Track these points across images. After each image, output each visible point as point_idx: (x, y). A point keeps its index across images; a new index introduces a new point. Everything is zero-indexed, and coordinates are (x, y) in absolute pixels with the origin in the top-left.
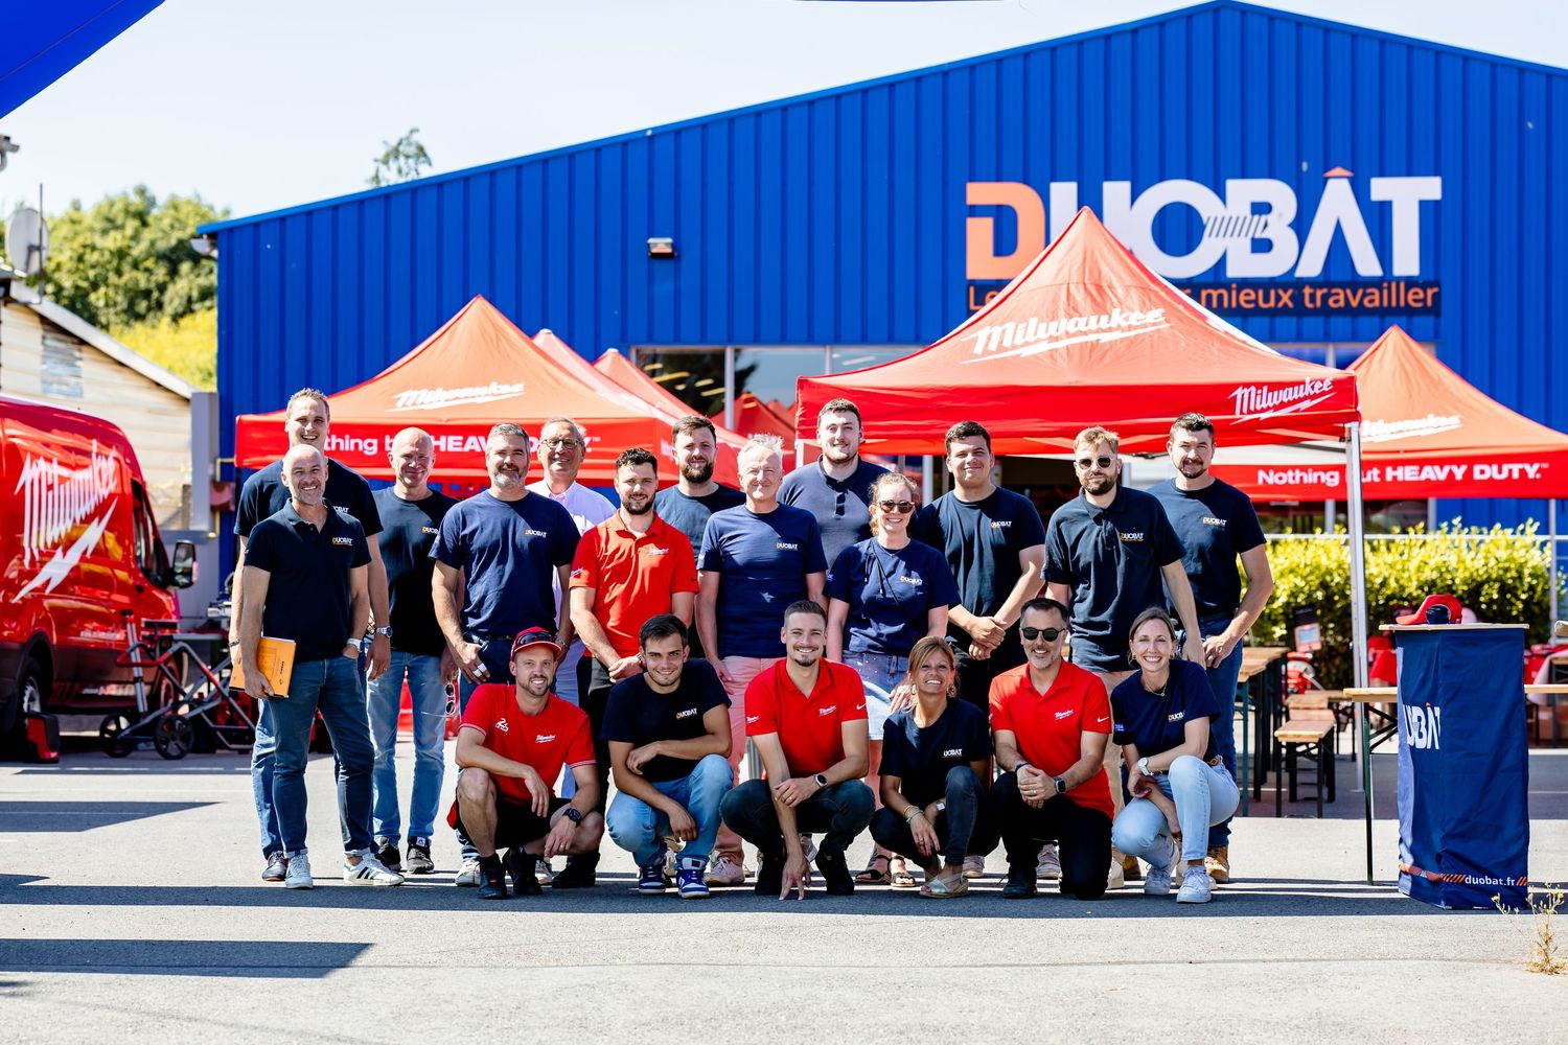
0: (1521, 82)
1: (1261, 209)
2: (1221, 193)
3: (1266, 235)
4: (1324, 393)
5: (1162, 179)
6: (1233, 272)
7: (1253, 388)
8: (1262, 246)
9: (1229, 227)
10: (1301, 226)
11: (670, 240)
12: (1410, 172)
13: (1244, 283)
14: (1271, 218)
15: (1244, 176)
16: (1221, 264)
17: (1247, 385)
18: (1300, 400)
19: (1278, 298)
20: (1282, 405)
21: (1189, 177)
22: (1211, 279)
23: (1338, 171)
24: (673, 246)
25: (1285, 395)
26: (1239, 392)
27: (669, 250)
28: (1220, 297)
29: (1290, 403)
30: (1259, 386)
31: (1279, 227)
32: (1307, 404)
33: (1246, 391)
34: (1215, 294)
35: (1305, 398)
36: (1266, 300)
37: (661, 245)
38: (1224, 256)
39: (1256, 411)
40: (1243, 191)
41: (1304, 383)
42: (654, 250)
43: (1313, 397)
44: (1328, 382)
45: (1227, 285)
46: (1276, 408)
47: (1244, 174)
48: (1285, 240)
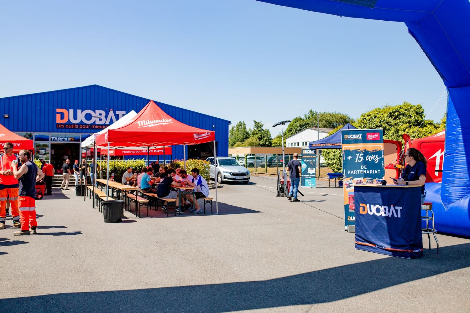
0: (136, 99)
1: (100, 114)
2: (95, 112)
3: (101, 118)
4: (209, 135)
5: (86, 110)
6: (96, 123)
7: (197, 134)
8: (101, 120)
9: (96, 117)
10: (106, 117)
11: (8, 115)
12: (121, 110)
13: (98, 125)
14: (102, 116)
15: (98, 110)
16: (95, 122)
17: (196, 133)
18: (205, 136)
19: (103, 127)
20: (202, 137)
21: (90, 109)
22: (93, 124)
23: (111, 110)
24: (8, 116)
25: (203, 135)
26: (194, 134)
27: (8, 117)
28: (94, 127)
29: (203, 137)
30: (198, 133)
31: (103, 117)
32: (206, 137)
33: (196, 134)
34: (94, 126)
35: (206, 136)
36: (101, 127)
37: (6, 116)
38: (95, 121)
39: (197, 138)
40: (98, 112)
41: (206, 133)
42: (5, 116)
43: (207, 136)
44: (210, 133)
45: (96, 125)
46: (201, 138)
47: (98, 109)
48: (104, 119)
